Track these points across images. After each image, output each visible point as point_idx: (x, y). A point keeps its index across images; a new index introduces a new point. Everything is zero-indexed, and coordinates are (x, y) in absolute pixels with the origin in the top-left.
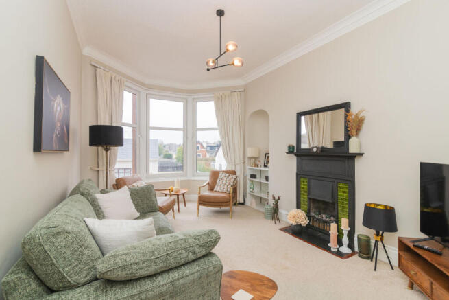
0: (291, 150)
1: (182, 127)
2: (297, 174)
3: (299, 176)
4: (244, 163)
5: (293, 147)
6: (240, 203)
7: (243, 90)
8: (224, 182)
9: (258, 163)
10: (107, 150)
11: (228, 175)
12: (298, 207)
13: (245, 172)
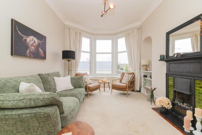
0: (162, 58)
1: (111, 52)
2: (166, 74)
3: (167, 75)
4: (140, 69)
5: (164, 56)
6: (137, 91)
7: (140, 28)
8: (126, 78)
9: (148, 68)
10: (69, 61)
11: (128, 74)
12: (167, 96)
13: (140, 74)
